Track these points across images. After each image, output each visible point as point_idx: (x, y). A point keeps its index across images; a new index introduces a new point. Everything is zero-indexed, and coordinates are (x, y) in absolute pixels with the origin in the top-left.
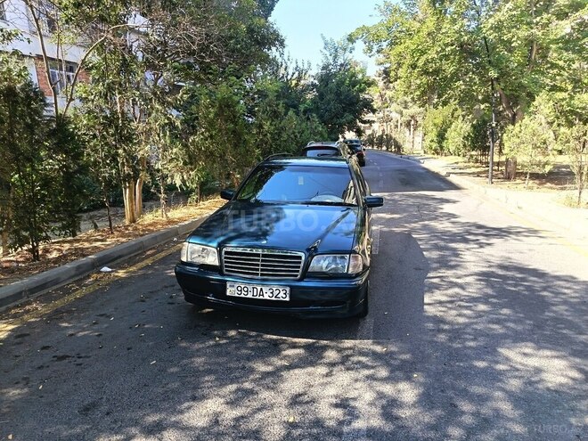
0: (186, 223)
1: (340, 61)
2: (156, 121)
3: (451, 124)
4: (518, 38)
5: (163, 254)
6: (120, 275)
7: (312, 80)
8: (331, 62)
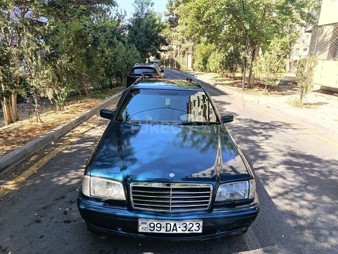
0: (59, 128)
1: (146, 11)
2: (28, 47)
3: (210, 54)
4: (263, 5)
5: (46, 159)
6: (9, 187)
7: (128, 22)
8: (140, 11)
